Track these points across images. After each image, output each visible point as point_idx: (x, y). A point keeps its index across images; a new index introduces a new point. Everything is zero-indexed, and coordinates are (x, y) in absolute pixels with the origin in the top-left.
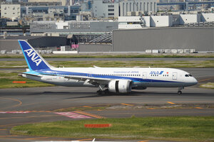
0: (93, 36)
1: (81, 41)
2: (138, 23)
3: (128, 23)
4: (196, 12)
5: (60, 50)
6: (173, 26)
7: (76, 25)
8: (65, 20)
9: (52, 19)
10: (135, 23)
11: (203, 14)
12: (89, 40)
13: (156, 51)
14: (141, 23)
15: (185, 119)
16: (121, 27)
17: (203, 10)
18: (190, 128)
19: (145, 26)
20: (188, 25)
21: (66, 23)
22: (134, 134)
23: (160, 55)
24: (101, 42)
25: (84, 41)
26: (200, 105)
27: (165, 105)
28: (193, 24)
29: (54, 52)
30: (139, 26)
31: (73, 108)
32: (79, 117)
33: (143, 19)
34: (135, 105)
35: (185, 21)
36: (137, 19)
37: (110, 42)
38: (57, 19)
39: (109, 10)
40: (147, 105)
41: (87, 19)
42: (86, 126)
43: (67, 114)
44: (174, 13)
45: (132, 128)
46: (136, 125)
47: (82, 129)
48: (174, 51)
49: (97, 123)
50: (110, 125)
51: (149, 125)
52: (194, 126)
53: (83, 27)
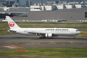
0: (20, 14)
1: (14, 16)
2: (39, 8)
3: (35, 8)
4: (63, 4)
5: (5, 19)
6: (53, 10)
7: (12, 9)
8: (8, 7)
9: (2, 6)
10: (37, 8)
11: (66, 5)
12: (18, 16)
13: (46, 21)
14: (40, 9)
15: (58, 49)
16: (31, 10)
17: (65, 4)
18: (59, 52)
19: (42, 10)
20: (59, 10)
21: (8, 8)
22: (37, 55)
23: (48, 22)
24: (23, 16)
25: (16, 16)
26: (64, 43)
27: (50, 43)
28: (61, 9)
29: (3, 20)
30: (39, 10)
31: (11, 44)
32: (13, 48)
33: (41, 7)
34: (37, 43)
35: (58, 8)
36: (38, 7)
37: (27, 16)
38: (4, 6)
39: (27, 3)
40: (42, 43)
41: (17, 7)
42: (16, 52)
43: (8, 47)
44: (54, 5)
45: (36, 53)
46: (37, 51)
47: (14, 53)
48: (54, 21)
49: (21, 50)
50: (26, 51)
51: (43, 51)
52: (61, 52)
53: (15, 10)
